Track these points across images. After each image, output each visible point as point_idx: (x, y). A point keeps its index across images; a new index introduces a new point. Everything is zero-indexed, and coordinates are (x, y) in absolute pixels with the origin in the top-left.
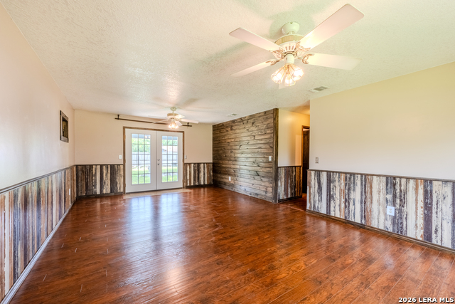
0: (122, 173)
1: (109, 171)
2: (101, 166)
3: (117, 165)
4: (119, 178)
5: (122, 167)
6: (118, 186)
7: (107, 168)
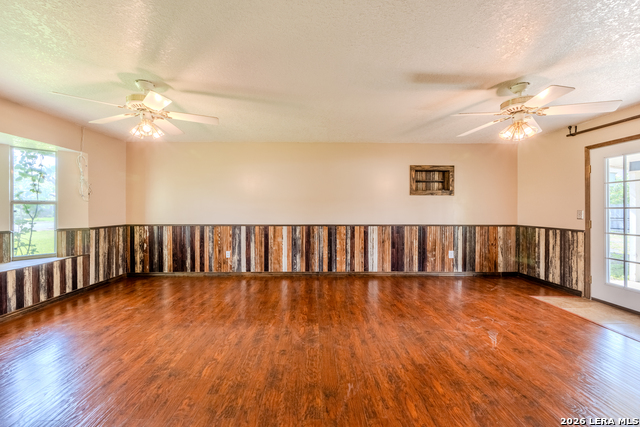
0: (581, 249)
1: (558, 242)
2: (547, 230)
3: (573, 231)
4: (574, 258)
5: (581, 236)
6: (574, 275)
7: (556, 235)
